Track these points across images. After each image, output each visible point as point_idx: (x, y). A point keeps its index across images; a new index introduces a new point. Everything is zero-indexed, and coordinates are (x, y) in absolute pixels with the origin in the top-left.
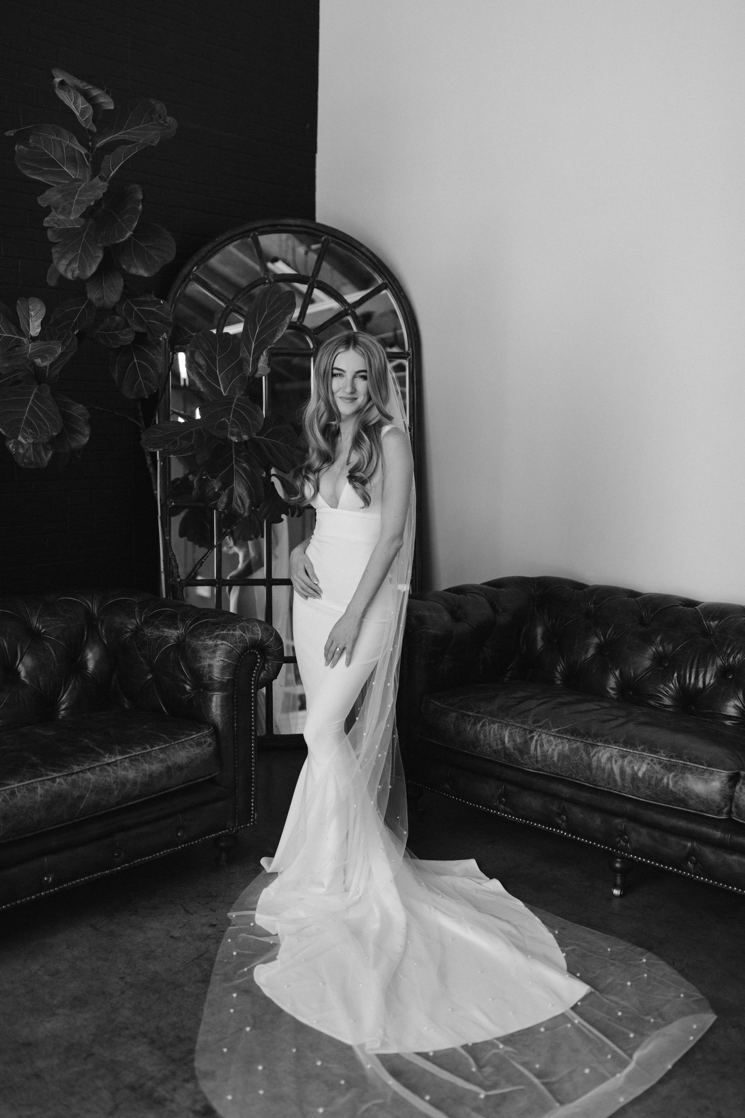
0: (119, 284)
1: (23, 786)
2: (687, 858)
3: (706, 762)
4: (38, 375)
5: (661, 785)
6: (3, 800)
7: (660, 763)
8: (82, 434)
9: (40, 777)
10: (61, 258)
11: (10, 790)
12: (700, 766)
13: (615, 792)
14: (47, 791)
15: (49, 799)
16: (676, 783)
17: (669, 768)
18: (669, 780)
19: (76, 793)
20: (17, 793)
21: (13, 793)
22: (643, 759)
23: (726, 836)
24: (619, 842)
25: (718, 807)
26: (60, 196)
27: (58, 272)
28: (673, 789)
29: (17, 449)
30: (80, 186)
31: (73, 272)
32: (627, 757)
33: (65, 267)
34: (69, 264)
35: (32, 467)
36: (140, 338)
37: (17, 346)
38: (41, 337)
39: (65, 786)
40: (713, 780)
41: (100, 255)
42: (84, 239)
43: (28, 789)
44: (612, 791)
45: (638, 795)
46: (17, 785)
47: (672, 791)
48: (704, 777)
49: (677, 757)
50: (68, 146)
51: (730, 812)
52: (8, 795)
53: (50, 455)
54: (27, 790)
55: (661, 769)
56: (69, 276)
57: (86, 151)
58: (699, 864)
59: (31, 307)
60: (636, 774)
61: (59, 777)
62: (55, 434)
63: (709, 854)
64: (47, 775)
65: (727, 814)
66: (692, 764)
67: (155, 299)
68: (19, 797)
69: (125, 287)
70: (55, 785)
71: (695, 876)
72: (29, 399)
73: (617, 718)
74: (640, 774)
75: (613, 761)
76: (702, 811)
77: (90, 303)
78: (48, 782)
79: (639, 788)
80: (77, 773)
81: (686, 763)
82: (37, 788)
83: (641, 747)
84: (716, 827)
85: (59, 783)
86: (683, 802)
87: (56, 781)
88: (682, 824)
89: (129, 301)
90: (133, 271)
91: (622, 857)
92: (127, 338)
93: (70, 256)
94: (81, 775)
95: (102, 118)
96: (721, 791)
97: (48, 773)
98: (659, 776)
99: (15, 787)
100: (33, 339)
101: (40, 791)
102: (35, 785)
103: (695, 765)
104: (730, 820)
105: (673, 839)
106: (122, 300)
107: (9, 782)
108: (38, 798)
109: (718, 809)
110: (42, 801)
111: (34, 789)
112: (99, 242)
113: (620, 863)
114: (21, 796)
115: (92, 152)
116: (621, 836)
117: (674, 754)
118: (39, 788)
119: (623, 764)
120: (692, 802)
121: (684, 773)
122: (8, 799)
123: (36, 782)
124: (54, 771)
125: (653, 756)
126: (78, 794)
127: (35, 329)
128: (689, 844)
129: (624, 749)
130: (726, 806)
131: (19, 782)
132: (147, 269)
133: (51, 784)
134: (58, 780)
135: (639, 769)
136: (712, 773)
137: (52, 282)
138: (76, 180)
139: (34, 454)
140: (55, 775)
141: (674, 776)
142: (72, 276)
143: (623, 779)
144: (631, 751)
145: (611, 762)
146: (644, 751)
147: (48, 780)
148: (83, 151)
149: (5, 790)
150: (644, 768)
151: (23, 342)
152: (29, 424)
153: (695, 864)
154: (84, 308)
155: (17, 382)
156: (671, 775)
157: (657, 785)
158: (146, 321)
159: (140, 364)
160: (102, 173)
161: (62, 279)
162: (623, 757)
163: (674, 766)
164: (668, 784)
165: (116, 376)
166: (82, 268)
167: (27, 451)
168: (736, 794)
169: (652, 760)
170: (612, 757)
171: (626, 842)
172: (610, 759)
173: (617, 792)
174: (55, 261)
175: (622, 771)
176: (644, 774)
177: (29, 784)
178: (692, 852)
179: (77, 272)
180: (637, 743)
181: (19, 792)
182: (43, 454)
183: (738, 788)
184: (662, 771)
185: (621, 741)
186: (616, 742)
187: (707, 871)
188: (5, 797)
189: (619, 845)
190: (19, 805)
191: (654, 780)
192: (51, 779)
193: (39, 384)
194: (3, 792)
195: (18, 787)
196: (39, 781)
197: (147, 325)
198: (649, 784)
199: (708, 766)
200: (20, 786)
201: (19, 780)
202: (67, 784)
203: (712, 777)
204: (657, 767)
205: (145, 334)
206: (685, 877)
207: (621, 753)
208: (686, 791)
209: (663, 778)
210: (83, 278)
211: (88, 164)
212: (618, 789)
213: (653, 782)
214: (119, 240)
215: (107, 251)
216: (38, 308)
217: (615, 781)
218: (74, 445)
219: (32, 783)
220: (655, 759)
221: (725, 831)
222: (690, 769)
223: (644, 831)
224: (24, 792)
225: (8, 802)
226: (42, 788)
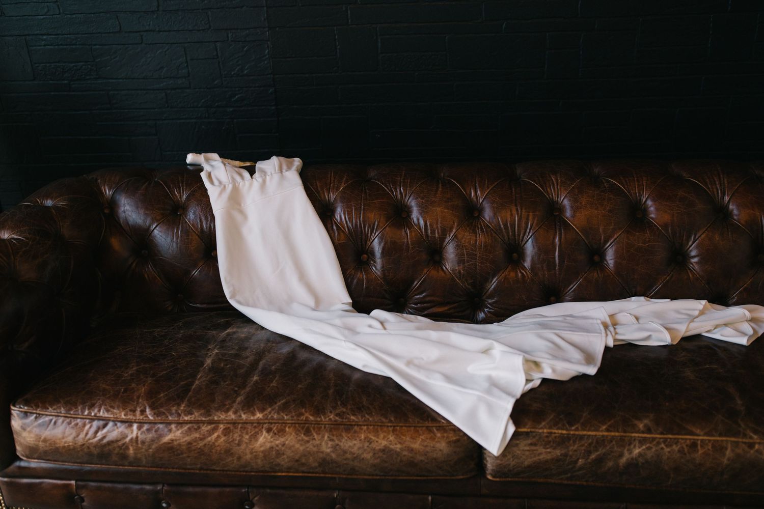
1: (709, 441)
6: (679, 451)
11: (692, 441)
14: (739, 455)
20: (699, 447)
43: (713, 446)
52: (687, 445)
54: (712, 448)
68: (700, 452)
70: (752, 452)
78: (744, 445)
82: (726, 449)
85: (757, 451)
87: (754, 447)
99: (698, 440)
101: (728, 453)
108: (725, 461)
114: (703, 453)
118: (729, 450)
122: (686, 450)
131: (706, 434)
133: (746, 448)
134: (757, 446)
147: (745, 443)
149: (686, 439)
177: (718, 441)
181: (702, 446)
188: (683, 448)
190: (697, 462)
194: (683, 441)
195: (702, 441)
196: (731, 441)
200: (705, 440)
219: (722, 441)
224: (709, 449)
225: (685, 454)
226: (733, 451)
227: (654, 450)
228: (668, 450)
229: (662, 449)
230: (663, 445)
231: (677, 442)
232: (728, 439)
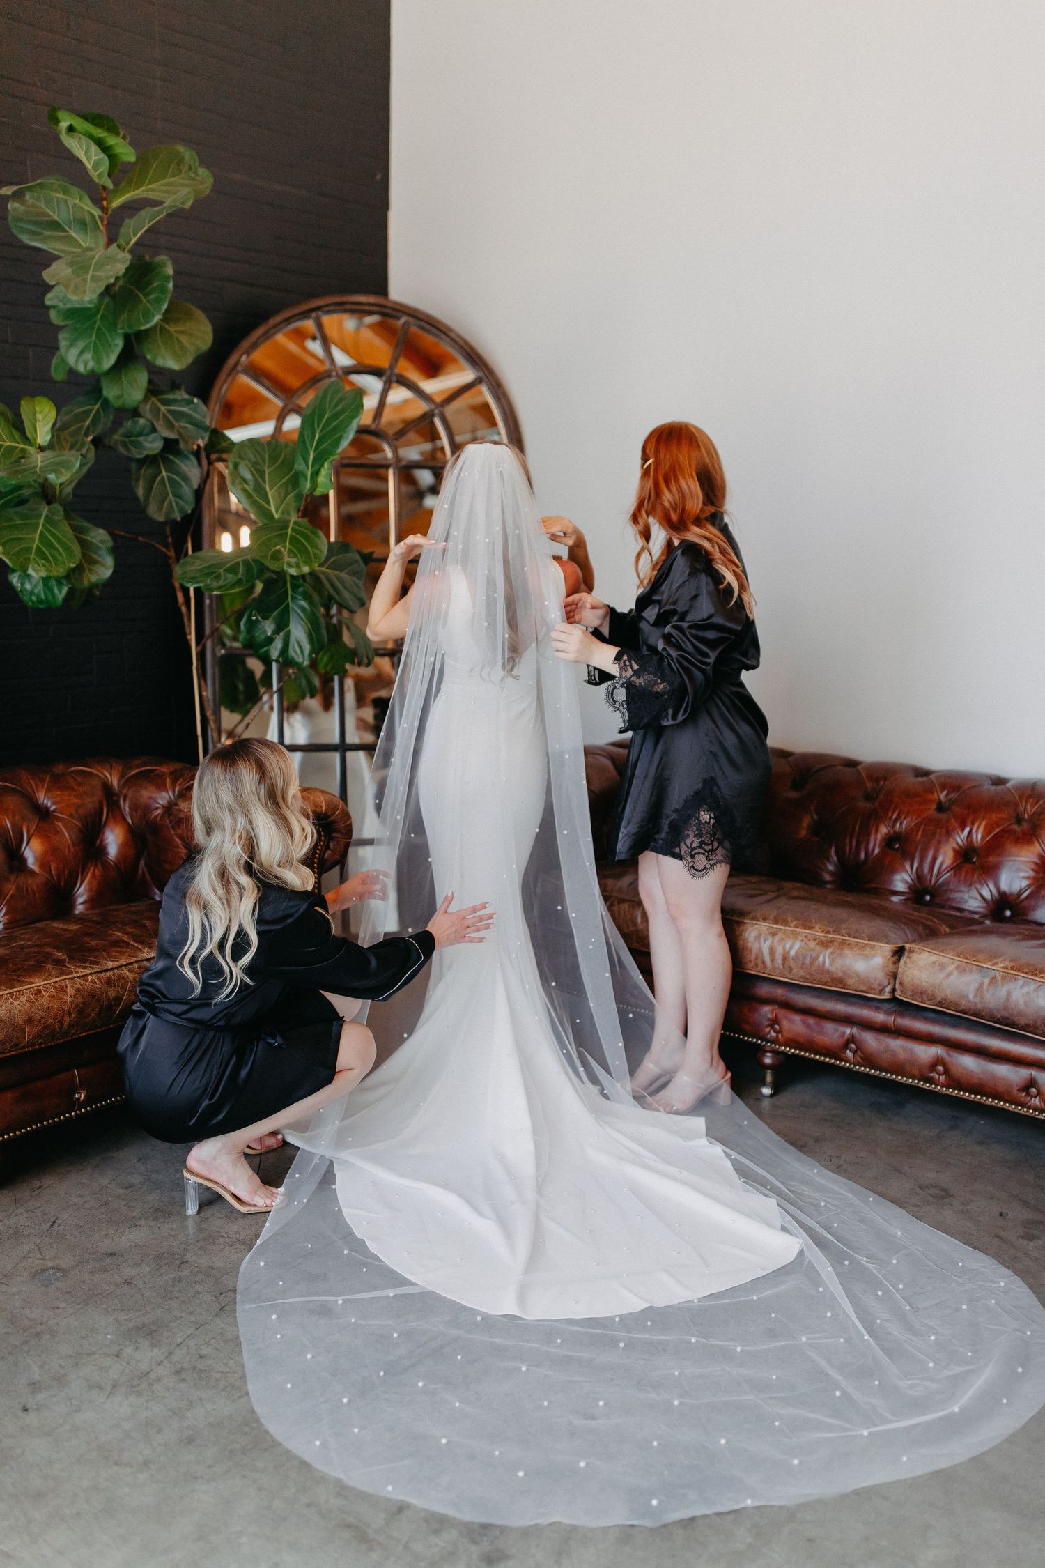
0: (142, 378)
1: (50, 983)
2: (846, 1045)
3: (868, 936)
4: (46, 493)
5: (817, 964)
6: (27, 1001)
7: (815, 940)
8: (103, 565)
9: (69, 974)
10: (71, 345)
11: (35, 988)
12: (861, 941)
13: (764, 975)
14: (78, 990)
15: (80, 1000)
16: (832, 961)
17: (825, 944)
18: (825, 959)
19: (112, 993)
21: (38, 992)
22: (795, 935)
23: (890, 1018)
24: (769, 1033)
25: (879, 985)
26: (69, 270)
27: (67, 364)
28: (830, 969)
29: (22, 584)
30: (93, 258)
31: (86, 364)
32: (777, 934)
33: (75, 358)
34: (82, 353)
35: (41, 606)
36: (171, 446)
37: (20, 458)
38: (50, 446)
39: (98, 985)
40: (874, 956)
41: (119, 343)
42: (98, 323)
43: (55, 988)
44: (761, 974)
45: (791, 976)
46: (42, 983)
47: (828, 972)
48: (865, 952)
49: (834, 931)
50: (75, 206)
51: (894, 990)
52: (32, 994)
53: (65, 590)
55: (818, 947)
56: (81, 369)
57: (100, 213)
58: (859, 1052)
59: (37, 409)
60: (788, 952)
61: (91, 974)
62: (73, 565)
63: (871, 1041)
64: (77, 972)
65: (890, 992)
66: (852, 939)
67: (186, 396)
68: (45, 997)
69: (150, 381)
70: (87, 983)
71: (855, 1066)
72: (38, 524)
73: (766, 893)
74: (793, 953)
75: (762, 940)
76: (862, 991)
77: (106, 402)
79: (791, 969)
80: (112, 969)
81: (845, 938)
82: (66, 987)
83: (794, 923)
84: (877, 1009)
86: (840, 981)
88: (841, 1008)
89: (154, 399)
90: (160, 362)
91: (775, 1052)
92: (153, 445)
93: (81, 344)
94: (116, 971)
95: (119, 171)
96: (884, 967)
97: (78, 969)
98: (814, 955)
99: (40, 986)
100: (41, 449)
101: (70, 991)
102: (63, 983)
103: (856, 940)
104: (894, 1000)
105: (829, 1027)
106: (146, 399)
107: (32, 980)
108: (69, 999)
109: (880, 988)
110: (72, 1002)
111: (63, 989)
112: (119, 326)
113: (772, 1057)
114: (48, 997)
115: (106, 214)
116: (772, 1026)
117: (831, 929)
118: (69, 987)
119: (772, 943)
120: (850, 982)
121: (843, 949)
122: (32, 999)
123: (64, 980)
124: (85, 968)
125: (808, 931)
126: (114, 995)
127: (43, 435)
128: (848, 1031)
129: (775, 926)
130: (889, 984)
131: (44, 980)
132: (178, 358)
133: (82, 981)
134: (90, 978)
135: (791, 948)
136: (873, 947)
137: (58, 375)
138: (89, 249)
139: (44, 590)
140: (86, 971)
141: (832, 953)
142: (85, 368)
143: (772, 960)
144: (783, 928)
145: (759, 941)
146: (797, 927)
147: (78, 977)
148: (97, 212)
149: (29, 988)
150: (797, 945)
151: (30, 453)
152: (40, 552)
153: (855, 1052)
154: (98, 409)
155: (22, 502)
156: (828, 952)
157: (812, 963)
158: (176, 424)
159: (169, 478)
160: (121, 241)
161: (72, 372)
162: (774, 934)
163: (831, 942)
164: (824, 962)
165: (140, 492)
166: (97, 358)
167: (35, 586)
168: (900, 969)
169: (806, 937)
170: (760, 935)
171: (777, 1032)
172: (758, 938)
173: (767, 976)
174: (63, 350)
175: (772, 951)
176: (797, 952)
177: (57, 981)
178: (852, 1039)
179: (91, 365)
180: (789, 919)
181: (45, 991)
182: (56, 590)
183: (902, 962)
184: (818, 948)
185: (771, 917)
186: (765, 919)
187: (869, 1060)
188: (29, 997)
189: (768, 1036)
190: (45, 1006)
191: (808, 958)
192: (83, 976)
193: (49, 503)
194: (27, 991)
196: (68, 978)
197: (178, 431)
198: (803, 964)
199: (869, 941)
200: (46, 984)
201: (44, 977)
202: (101, 982)
203: (873, 952)
204: (812, 944)
205: (176, 442)
206: (843, 1068)
207: (771, 930)
208: (844, 969)
209: (817, 957)
210: (98, 371)
211: (102, 228)
212: (768, 971)
213: (808, 961)
214: (144, 325)
215: (127, 337)
216: (46, 410)
217: (763, 962)
218: (94, 578)
219: (60, 980)
220: (809, 936)
221: (888, 1013)
222: (849, 945)
223: (797, 1018)
224: (52, 992)
225: (33, 1002)
226: (72, 987)
227: (4, 1007)
228: (17, 1003)
229: (11, 1003)
230: (11, 1000)
231: (22, 993)
232: (65, 977)
